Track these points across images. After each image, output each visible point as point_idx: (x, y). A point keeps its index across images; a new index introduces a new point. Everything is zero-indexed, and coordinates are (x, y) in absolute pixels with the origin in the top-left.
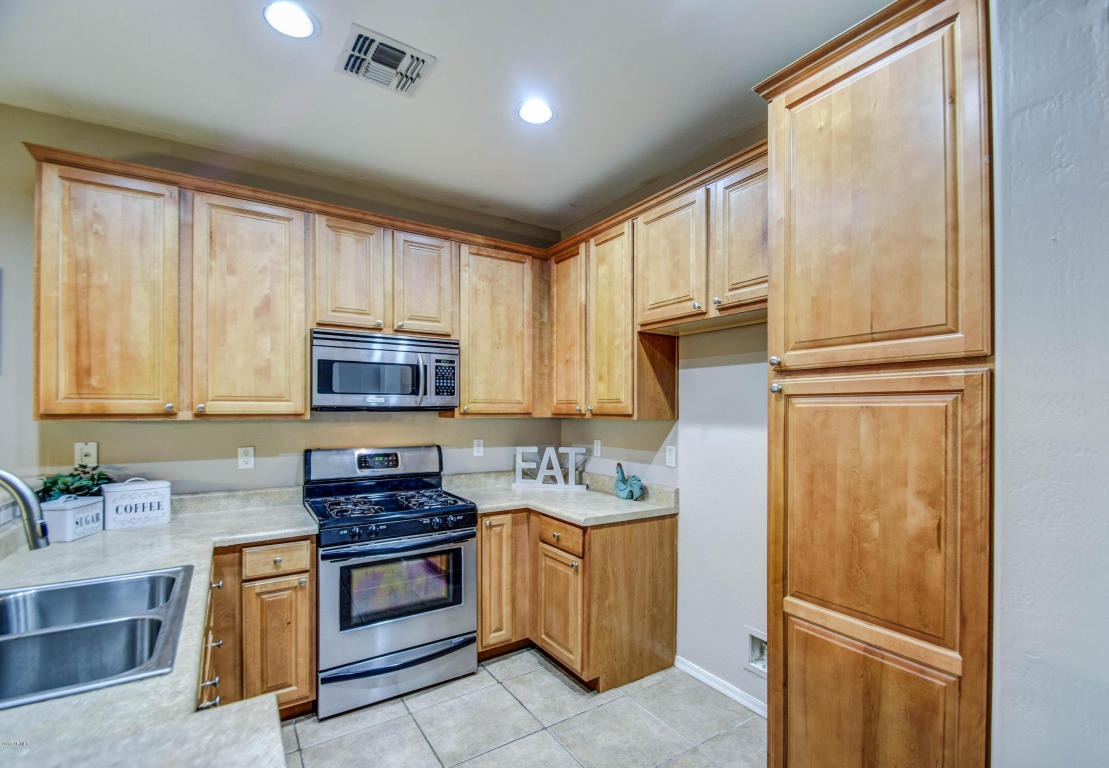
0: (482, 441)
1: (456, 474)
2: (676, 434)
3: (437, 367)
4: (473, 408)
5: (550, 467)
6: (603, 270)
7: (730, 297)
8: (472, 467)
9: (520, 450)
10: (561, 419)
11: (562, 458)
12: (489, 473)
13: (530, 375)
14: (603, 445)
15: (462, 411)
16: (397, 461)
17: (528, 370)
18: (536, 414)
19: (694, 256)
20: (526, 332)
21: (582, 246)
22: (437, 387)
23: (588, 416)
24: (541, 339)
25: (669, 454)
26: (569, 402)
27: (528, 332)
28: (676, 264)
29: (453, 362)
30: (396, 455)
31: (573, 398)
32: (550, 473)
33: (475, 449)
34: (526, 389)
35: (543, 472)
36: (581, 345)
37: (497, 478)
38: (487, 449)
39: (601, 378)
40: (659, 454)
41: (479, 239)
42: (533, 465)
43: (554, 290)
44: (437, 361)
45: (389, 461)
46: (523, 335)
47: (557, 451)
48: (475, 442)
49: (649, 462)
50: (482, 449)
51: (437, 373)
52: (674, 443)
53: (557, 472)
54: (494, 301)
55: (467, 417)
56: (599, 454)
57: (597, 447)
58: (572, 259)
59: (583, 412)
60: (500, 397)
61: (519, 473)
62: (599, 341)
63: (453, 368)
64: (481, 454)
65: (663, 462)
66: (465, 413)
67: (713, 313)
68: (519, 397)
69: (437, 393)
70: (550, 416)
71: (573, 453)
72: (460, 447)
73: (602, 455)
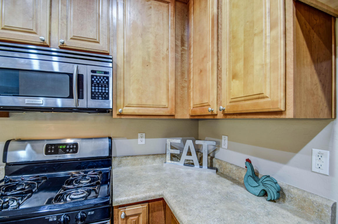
0: (144, 134)
1: (125, 156)
3: (92, 77)
4: (127, 110)
5: (189, 154)
8: (137, 151)
9: (169, 141)
10: (198, 120)
12: (149, 155)
13: (173, 87)
14: (229, 139)
15: (118, 113)
16: (77, 148)
17: (172, 83)
18: (178, 116)
20: (170, 55)
22: (92, 93)
23: (220, 115)
24: (182, 61)
25: (318, 158)
26: (202, 106)
27: (171, 55)
29: (106, 73)
30: (76, 144)
31: (205, 101)
32: (189, 158)
33: (139, 140)
34: (170, 97)
35: (184, 157)
36: (213, 52)
37: (154, 159)
38: (148, 140)
39: (235, 76)
40: (298, 157)
42: (177, 152)
44: (93, 71)
45: (70, 149)
46: (167, 56)
47: (194, 142)
48: (139, 135)
49: (285, 161)
50: (144, 139)
51: (92, 82)
52: (328, 145)
53: (194, 158)
55: (123, 117)
56: (226, 147)
57: (225, 141)
59: (215, 112)
60: (150, 103)
61: (168, 157)
63: (108, 78)
64: (144, 143)
66: (120, 114)
68: (164, 103)
69: (93, 98)
70: (188, 117)
71: (206, 145)
72: (128, 138)
73: (228, 148)
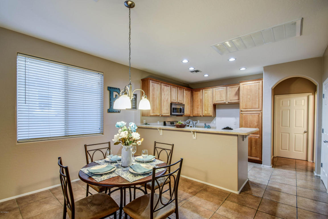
2: (216, 119)
5: (191, 125)
6: (206, 94)
7: (230, 101)
11: (193, 123)
14: (200, 121)
18: (190, 116)
19: (224, 95)
21: (201, 90)
23: (202, 116)
25: (214, 122)
26: (198, 114)
28: (221, 96)
30: (174, 122)
31: (199, 113)
32: (191, 126)
35: (190, 126)
36: (201, 105)
39: (205, 111)
40: (212, 122)
41: (186, 88)
42: (188, 124)
43: (194, 96)
44: (182, 108)
49: (210, 123)
52: (215, 120)
53: (192, 126)
54: (187, 98)
57: (199, 121)
58: (199, 92)
62: (205, 105)
63: (184, 109)
65: (213, 123)
66: (184, 116)
67: (227, 103)
68: (189, 113)
69: (182, 113)
70: (192, 116)
71: (195, 122)
73: (200, 123)
